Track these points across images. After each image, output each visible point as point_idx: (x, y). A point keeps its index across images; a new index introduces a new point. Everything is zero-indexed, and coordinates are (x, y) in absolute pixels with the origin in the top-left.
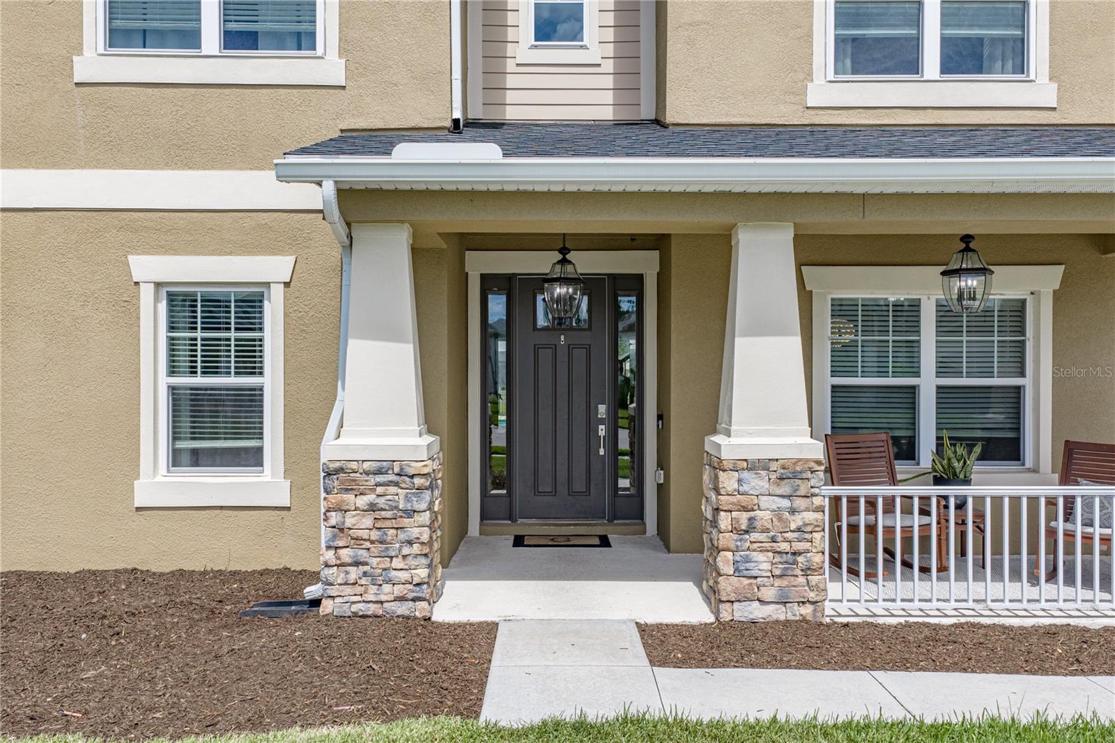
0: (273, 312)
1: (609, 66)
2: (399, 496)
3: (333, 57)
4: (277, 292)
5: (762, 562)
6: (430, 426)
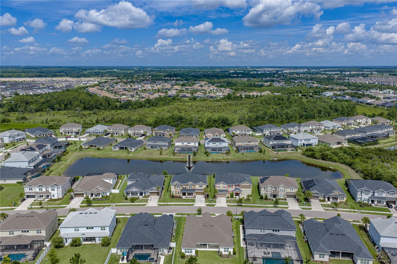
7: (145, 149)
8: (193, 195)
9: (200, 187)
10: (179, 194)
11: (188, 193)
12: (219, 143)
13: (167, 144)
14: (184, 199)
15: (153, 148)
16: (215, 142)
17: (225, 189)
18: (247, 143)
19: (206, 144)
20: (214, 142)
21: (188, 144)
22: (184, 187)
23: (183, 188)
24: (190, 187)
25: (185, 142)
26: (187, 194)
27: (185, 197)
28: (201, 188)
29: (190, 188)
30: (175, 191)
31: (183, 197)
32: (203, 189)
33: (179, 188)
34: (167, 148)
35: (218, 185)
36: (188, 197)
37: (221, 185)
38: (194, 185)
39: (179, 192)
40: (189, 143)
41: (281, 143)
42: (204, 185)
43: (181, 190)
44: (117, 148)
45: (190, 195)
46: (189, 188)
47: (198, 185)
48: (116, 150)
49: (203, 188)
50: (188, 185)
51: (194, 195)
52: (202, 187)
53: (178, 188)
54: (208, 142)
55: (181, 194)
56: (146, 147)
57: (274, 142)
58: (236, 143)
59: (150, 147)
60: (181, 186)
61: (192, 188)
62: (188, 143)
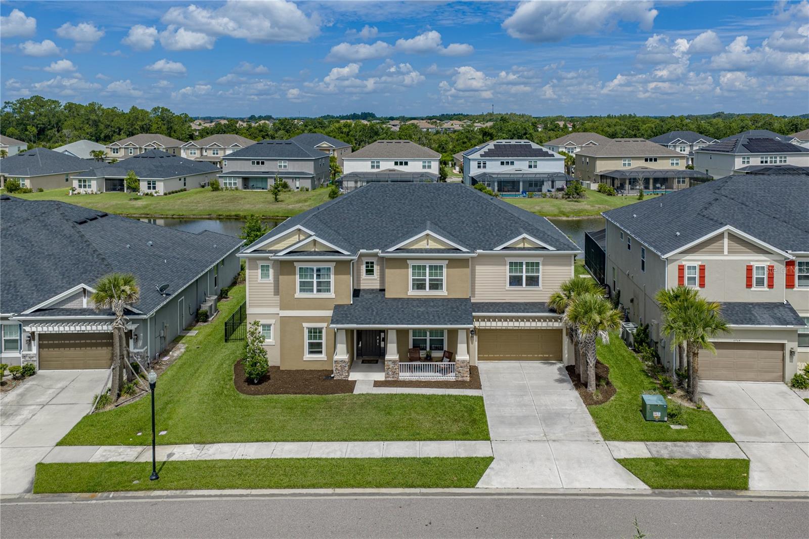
0: (324, 331)
1: (379, 279)
2: (344, 364)
3: (333, 294)
4: (325, 328)
5: (390, 373)
6: (348, 352)
7: (216, 188)
8: (450, 356)
9: (515, 281)
10: (315, 348)
11: (402, 334)
12: (527, 163)
13: (309, 168)
14: (369, 401)
15: (251, 184)
16: (510, 159)
17: (759, 294)
18: (642, 163)
19: (474, 165)
20: (505, 159)
21: (399, 168)
22: (369, 282)
23: (356, 293)
24: (420, 286)
25: (387, 156)
26: (392, 354)
27: (380, 376)
28: (523, 294)
29: (427, 293)
30: (284, 321)
31: (353, 376)
32: (546, 299)
33: (323, 287)
34: (307, 184)
35: (692, 261)
36: (405, 376)
37: (726, 257)
38: (463, 263)
39: (315, 333)
40: (404, 160)
41: (778, 163)
42: (551, 259)
43: (337, 308)
44: (94, 184)
45: (429, 358)
46: (412, 293)
47: (498, 260)
48: (89, 190)
49: (543, 293)
50: (401, 263)
51: (462, 355)
52: (533, 281)
53: (306, 287)
54: (482, 156)
55: (342, 354)
56: (222, 182)
57: (751, 160)
58: (598, 163)
59: (239, 183)
60: (343, 267)
61: (443, 293)
62: (399, 160)
